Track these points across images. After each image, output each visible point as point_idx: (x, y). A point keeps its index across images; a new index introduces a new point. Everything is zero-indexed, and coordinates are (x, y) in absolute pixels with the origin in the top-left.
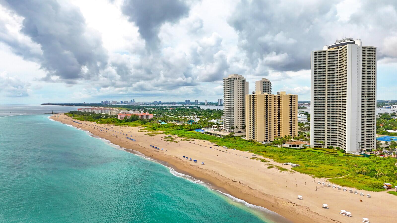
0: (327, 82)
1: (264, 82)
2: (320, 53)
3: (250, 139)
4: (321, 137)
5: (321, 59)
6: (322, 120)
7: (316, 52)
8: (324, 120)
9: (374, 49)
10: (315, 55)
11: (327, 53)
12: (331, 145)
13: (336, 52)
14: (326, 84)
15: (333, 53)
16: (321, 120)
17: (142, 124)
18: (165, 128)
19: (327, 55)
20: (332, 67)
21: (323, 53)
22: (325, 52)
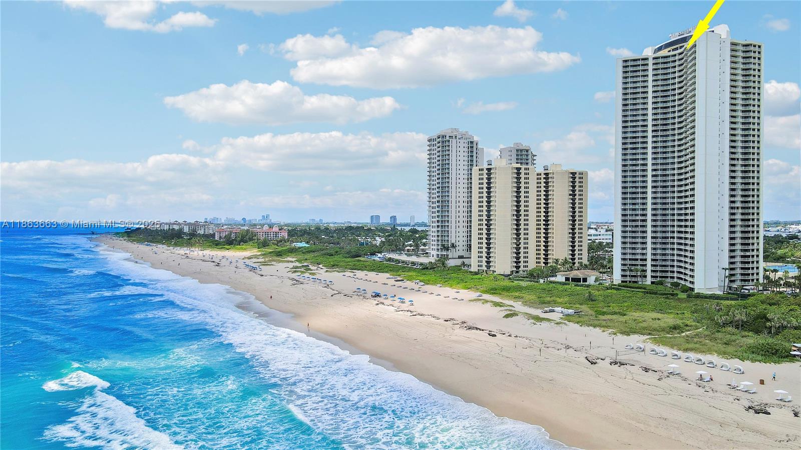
1: (517, 151)
2: (635, 63)
3: (479, 268)
4: (637, 259)
5: (637, 76)
6: (639, 218)
7: (626, 61)
8: (643, 218)
9: (757, 46)
10: (625, 67)
11: (651, 62)
12: (661, 277)
13: (672, 59)
15: (665, 60)
19: (650, 67)
20: (663, 94)
21: (640, 62)
22: (646, 59)
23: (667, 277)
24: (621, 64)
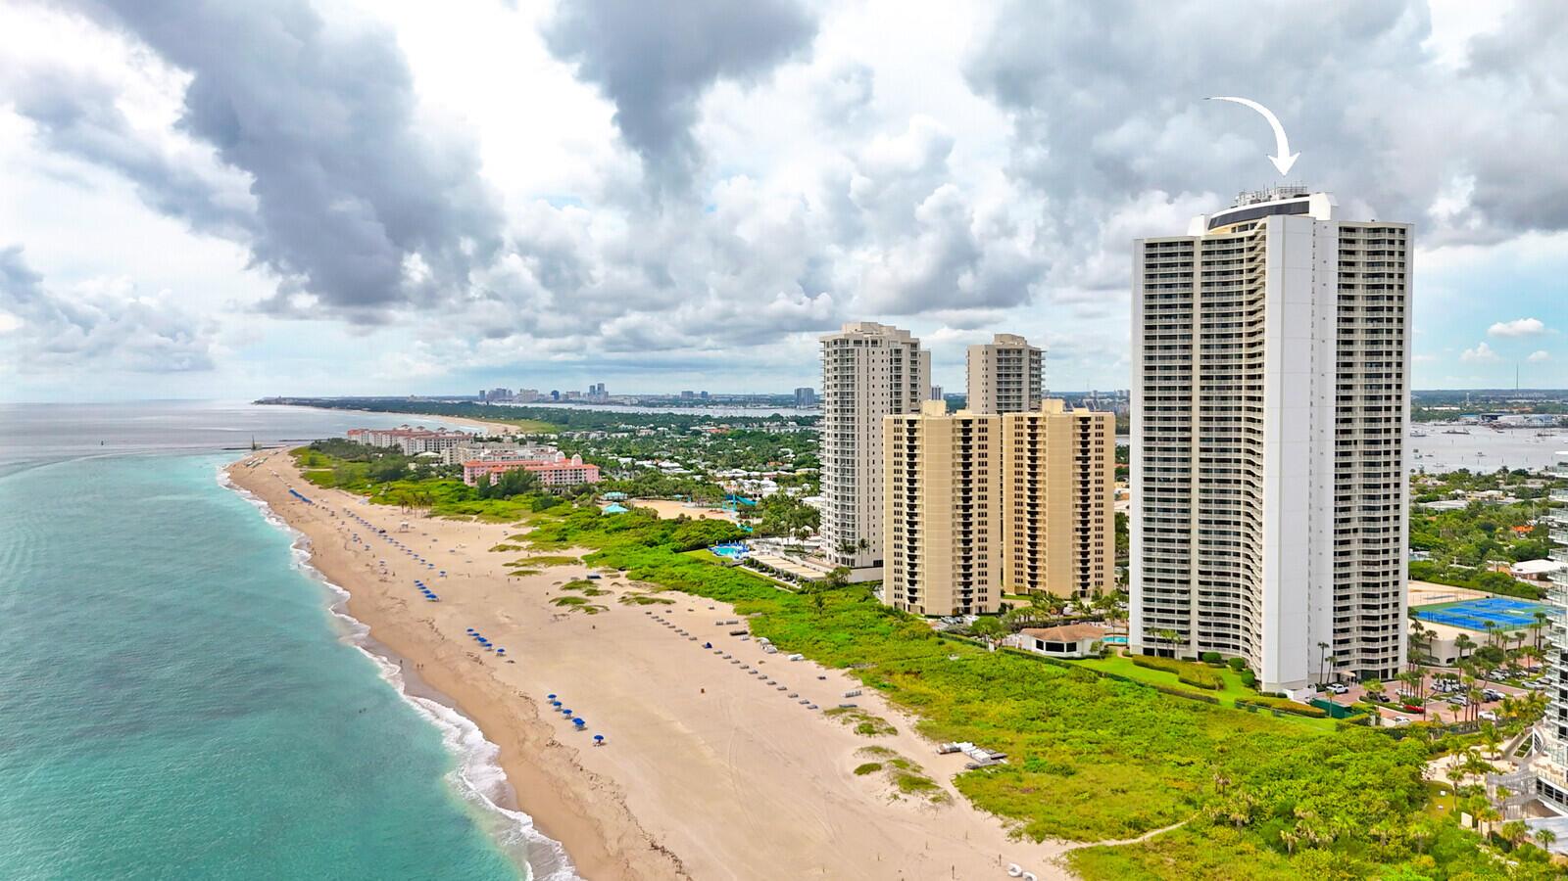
0: (1197, 373)
1: (999, 351)
2: (1168, 250)
3: (897, 600)
4: (1172, 611)
5: (1172, 275)
6: (1176, 536)
7: (1150, 245)
8: (1183, 536)
9: (1397, 232)
10: (1149, 256)
11: (1198, 249)
12: (1216, 645)
13: (1236, 246)
14: (1196, 383)
15: (1225, 247)
16: (1172, 536)
17: (534, 511)
18: (606, 532)
19: (1198, 259)
20: (1219, 310)
21: (1180, 249)
22: (1190, 243)
23: (1228, 646)
24: (1142, 251)
